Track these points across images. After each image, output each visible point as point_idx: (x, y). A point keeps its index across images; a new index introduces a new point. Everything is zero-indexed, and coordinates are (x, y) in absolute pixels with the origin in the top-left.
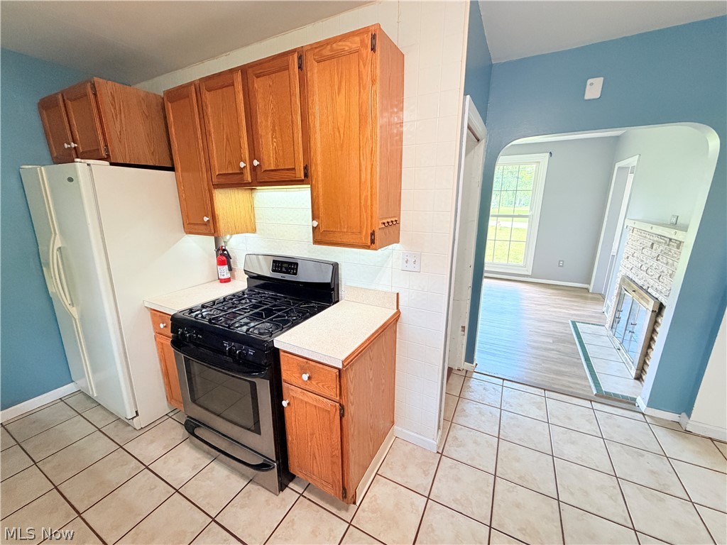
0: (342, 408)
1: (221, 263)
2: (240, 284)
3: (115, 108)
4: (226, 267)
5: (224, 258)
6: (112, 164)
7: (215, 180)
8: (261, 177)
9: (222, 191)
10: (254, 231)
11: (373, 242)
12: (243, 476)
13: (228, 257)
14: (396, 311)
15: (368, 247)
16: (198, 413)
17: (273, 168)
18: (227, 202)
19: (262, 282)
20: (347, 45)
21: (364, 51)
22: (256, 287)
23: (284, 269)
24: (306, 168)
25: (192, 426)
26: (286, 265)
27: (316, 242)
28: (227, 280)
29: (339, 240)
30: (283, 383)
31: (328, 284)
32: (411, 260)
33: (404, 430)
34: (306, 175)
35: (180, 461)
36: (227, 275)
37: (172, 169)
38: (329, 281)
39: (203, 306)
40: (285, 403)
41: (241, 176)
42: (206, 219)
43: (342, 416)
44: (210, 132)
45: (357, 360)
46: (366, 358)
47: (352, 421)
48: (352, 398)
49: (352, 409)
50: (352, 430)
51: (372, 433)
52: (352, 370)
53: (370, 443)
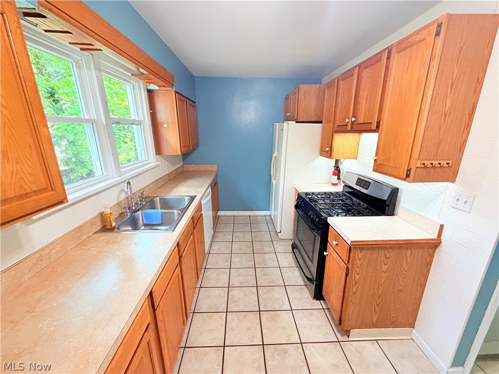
0: (348, 269)
1: (334, 174)
2: (340, 189)
3: (304, 97)
4: (336, 177)
5: (337, 172)
6: (296, 122)
7: (335, 129)
8: (355, 128)
9: (340, 134)
10: (356, 158)
11: (408, 176)
12: (304, 281)
13: (339, 172)
15: (404, 180)
16: (298, 243)
17: (362, 122)
18: (342, 141)
19: (351, 190)
20: (417, 38)
22: (347, 192)
23: (362, 185)
24: (378, 123)
25: (294, 247)
26: (364, 182)
27: (375, 170)
28: (336, 185)
29: (386, 171)
30: (328, 244)
31: (384, 201)
32: (462, 200)
33: (421, 339)
34: (378, 127)
36: (336, 181)
37: (321, 122)
38: (385, 198)
39: (319, 194)
40: (325, 253)
41: (346, 127)
42: (327, 149)
43: (347, 275)
44: (338, 103)
45: (368, 249)
46: (380, 253)
47: (355, 284)
48: (358, 270)
49: (357, 277)
50: (354, 290)
51: (377, 309)
52: (361, 252)
53: (374, 314)
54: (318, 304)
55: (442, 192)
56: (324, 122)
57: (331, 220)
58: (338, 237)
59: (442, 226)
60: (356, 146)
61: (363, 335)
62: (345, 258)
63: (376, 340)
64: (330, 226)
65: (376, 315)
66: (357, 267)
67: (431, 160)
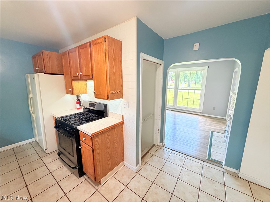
0: (93, 149)
1: (77, 103)
2: (82, 110)
3: (48, 58)
4: (79, 104)
5: (79, 102)
6: (45, 74)
7: (72, 78)
8: (83, 78)
9: (75, 81)
10: (87, 93)
11: (108, 98)
13: (80, 101)
14: (122, 120)
15: (107, 100)
16: (62, 150)
17: (85, 75)
18: (77, 85)
19: (88, 110)
20: (99, 41)
21: (103, 42)
22: (86, 111)
23: (92, 106)
24: (92, 75)
25: (59, 154)
26: (93, 104)
27: (96, 97)
28: (79, 109)
29: (100, 97)
30: (81, 141)
31: (102, 111)
32: (126, 104)
33: (127, 163)
34: (92, 77)
35: (55, 164)
36: (79, 107)
37: (63, 75)
38: (103, 110)
39: (70, 116)
40: (80, 147)
41: (78, 77)
42: (70, 90)
43: (93, 153)
45: (100, 135)
46: (105, 135)
47: (98, 155)
48: (98, 147)
49: (98, 151)
50: (98, 158)
51: (110, 161)
52: (97, 138)
53: (109, 164)
54: (82, 179)
55: (120, 103)
56: (65, 74)
57: (79, 128)
58: (85, 135)
59: (123, 115)
60: (85, 87)
61: (107, 178)
62: (90, 144)
63: (113, 176)
64: (80, 131)
65: (110, 164)
66: (97, 146)
67: (114, 90)
